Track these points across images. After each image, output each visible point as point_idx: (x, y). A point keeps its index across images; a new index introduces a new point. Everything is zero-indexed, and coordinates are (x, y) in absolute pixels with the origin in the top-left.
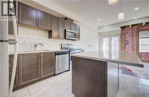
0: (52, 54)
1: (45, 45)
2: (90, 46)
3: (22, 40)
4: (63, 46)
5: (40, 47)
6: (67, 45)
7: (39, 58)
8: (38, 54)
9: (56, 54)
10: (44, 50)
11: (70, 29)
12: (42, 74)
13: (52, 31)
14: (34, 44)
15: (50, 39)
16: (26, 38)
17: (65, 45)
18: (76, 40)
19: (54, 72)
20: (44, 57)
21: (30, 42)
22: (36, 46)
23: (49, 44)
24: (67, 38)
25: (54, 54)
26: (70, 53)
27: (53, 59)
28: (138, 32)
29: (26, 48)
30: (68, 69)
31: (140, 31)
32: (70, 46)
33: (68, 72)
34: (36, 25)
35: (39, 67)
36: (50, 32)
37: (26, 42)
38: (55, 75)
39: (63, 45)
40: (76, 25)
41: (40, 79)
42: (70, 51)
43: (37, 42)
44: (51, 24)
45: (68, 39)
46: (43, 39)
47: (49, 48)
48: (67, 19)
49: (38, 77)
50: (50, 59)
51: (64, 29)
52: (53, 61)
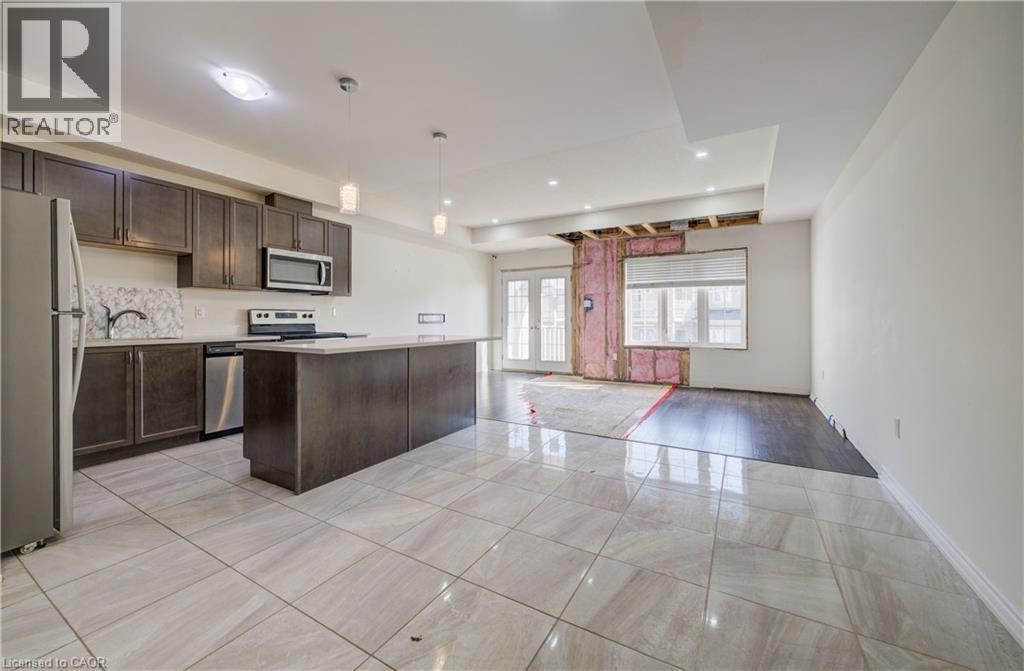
0: (189, 350)
1: (158, 316)
2: (425, 318)
4: (256, 321)
5: (132, 323)
6: (278, 316)
7: (129, 366)
8: (123, 350)
9: (209, 352)
11: (294, 247)
12: (141, 426)
13: (191, 254)
14: (105, 311)
15: (184, 291)
17: (267, 316)
18: (326, 293)
19: (200, 422)
23: (179, 310)
25: (201, 351)
27: (195, 372)
28: (621, 261)
31: (626, 257)
32: (300, 320)
34: (115, 237)
35: (130, 401)
39: (259, 316)
40: (326, 224)
41: (134, 444)
43: (116, 304)
46: (151, 291)
47: (182, 327)
49: (125, 438)
50: (181, 372)
51: (260, 247)
52: (196, 380)
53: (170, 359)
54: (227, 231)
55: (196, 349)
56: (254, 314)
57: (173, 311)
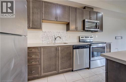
0: (70, 47)
1: (63, 38)
2: (117, 38)
3: (45, 34)
4: (81, 39)
6: (85, 37)
7: (57, 51)
8: (56, 47)
9: (74, 48)
10: (62, 42)
11: (90, 19)
12: (60, 67)
13: (69, 22)
14: (54, 37)
15: (68, 32)
16: (48, 32)
17: (83, 37)
18: (97, 31)
19: (72, 67)
20: (62, 50)
21: (51, 35)
22: (55, 39)
23: (66, 36)
24: (86, 29)
25: (72, 47)
26: (91, 47)
29: (48, 41)
30: (89, 67)
32: (90, 38)
33: (88, 70)
34: (55, 19)
35: (57, 61)
36: (68, 25)
37: (48, 35)
38: (72, 71)
39: (82, 37)
40: (97, 13)
41: (58, 73)
42: (90, 45)
44: (69, 16)
45: (87, 31)
46: (62, 32)
47: (67, 40)
48: (86, 8)
50: (68, 53)
51: (83, 20)
52: (71, 55)
53: (66, 49)
54: (76, 16)
55: (71, 47)
56: (81, 37)
57: (66, 37)
